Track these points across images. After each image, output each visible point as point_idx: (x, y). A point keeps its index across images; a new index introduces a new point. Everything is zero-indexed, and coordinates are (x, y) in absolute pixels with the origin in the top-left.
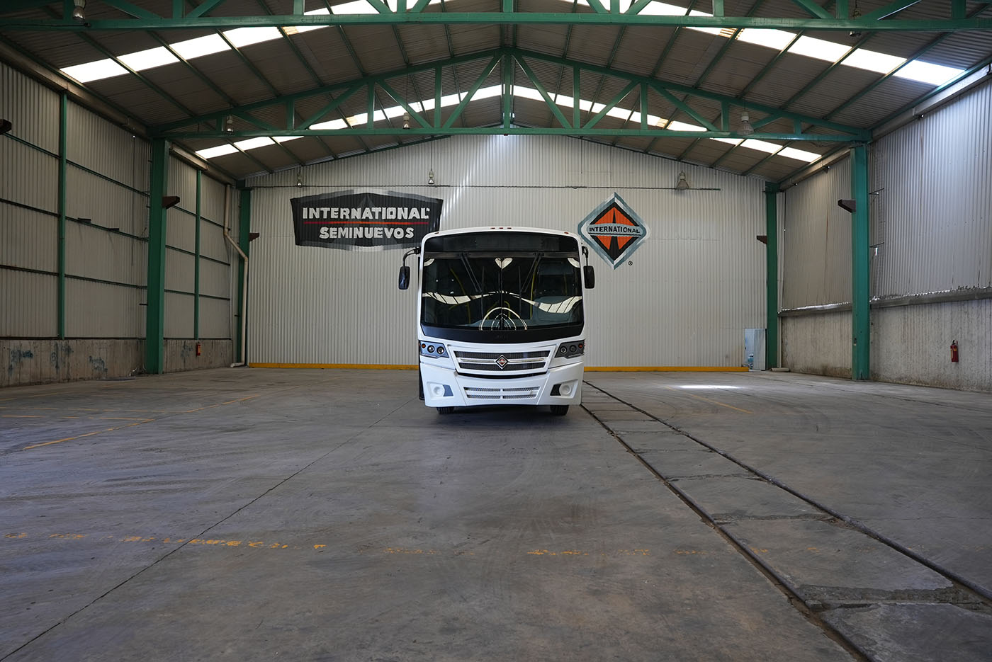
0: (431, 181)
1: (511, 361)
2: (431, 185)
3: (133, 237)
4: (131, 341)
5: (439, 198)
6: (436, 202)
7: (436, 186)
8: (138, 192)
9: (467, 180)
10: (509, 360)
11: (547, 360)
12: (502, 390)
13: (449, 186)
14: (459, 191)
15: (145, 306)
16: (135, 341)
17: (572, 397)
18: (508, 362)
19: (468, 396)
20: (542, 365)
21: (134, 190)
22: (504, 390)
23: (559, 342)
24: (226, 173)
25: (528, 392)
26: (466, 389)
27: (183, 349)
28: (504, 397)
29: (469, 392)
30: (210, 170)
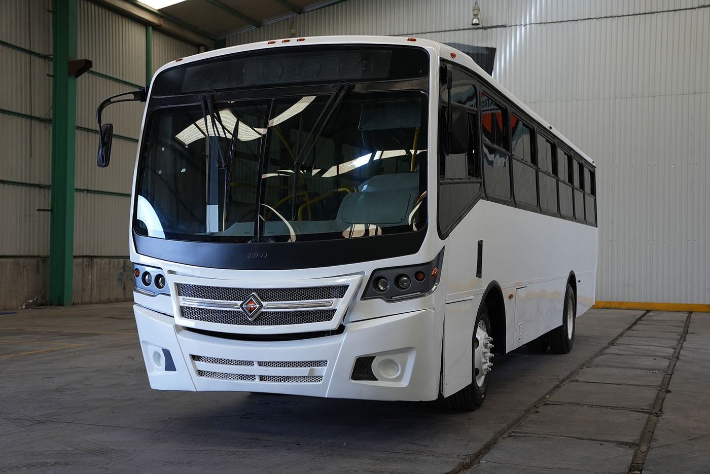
0: (475, 21)
1: (269, 306)
2: (476, 26)
3: (31, 117)
4: (27, 261)
5: (490, 46)
6: (485, 52)
7: (485, 28)
8: (39, 55)
9: (533, 14)
10: (264, 303)
11: (340, 305)
12: (256, 364)
13: (505, 26)
14: (520, 33)
15: (50, 212)
16: (34, 261)
17: (405, 383)
18: (261, 306)
19: (200, 373)
20: (328, 315)
21: (31, 53)
22: (260, 364)
23: (368, 267)
24: (195, 30)
25: (304, 371)
26: (194, 358)
27: (122, 271)
28: (262, 378)
29: (201, 365)
30: (165, 25)
